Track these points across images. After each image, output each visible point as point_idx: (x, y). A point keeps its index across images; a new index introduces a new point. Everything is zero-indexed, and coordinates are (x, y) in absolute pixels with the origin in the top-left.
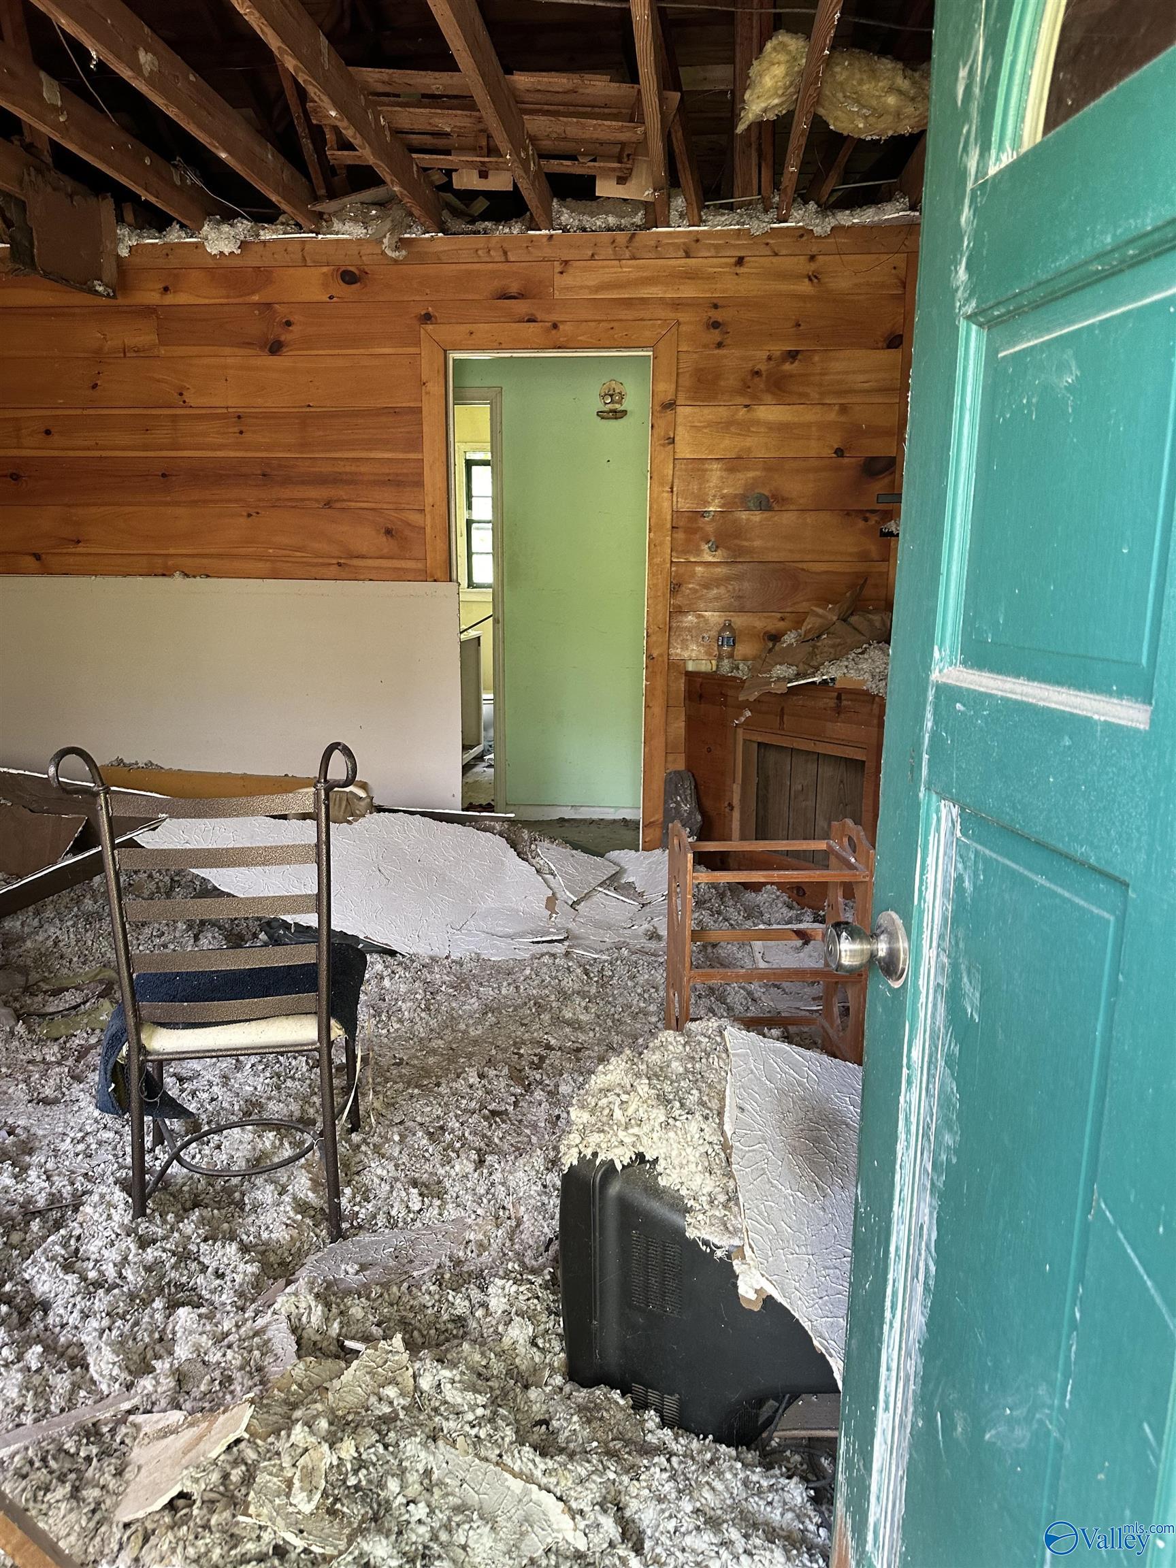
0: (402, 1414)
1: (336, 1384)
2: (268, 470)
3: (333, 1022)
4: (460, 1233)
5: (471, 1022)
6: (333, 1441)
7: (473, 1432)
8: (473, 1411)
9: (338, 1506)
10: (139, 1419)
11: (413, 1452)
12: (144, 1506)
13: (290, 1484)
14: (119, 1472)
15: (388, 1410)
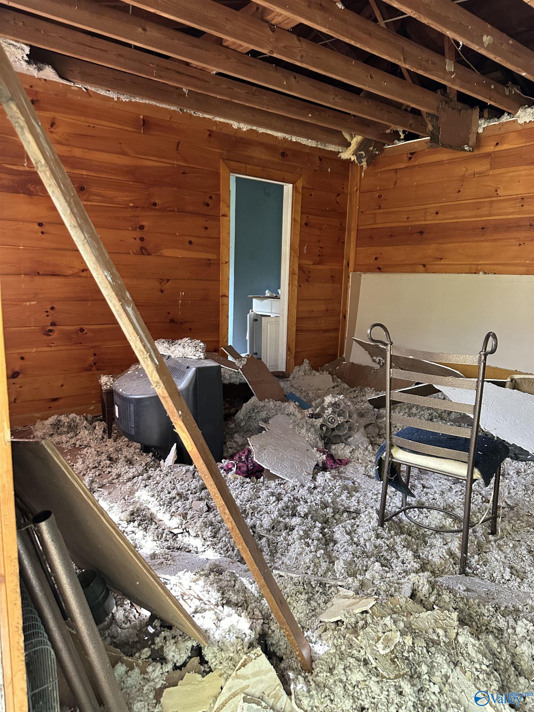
1: (417, 615)
2: (532, 223)
3: (476, 471)
6: (403, 634)
7: (477, 673)
8: (481, 664)
9: (396, 660)
10: (340, 588)
11: (440, 662)
12: (328, 618)
13: (379, 639)
14: (325, 602)
15: (436, 638)
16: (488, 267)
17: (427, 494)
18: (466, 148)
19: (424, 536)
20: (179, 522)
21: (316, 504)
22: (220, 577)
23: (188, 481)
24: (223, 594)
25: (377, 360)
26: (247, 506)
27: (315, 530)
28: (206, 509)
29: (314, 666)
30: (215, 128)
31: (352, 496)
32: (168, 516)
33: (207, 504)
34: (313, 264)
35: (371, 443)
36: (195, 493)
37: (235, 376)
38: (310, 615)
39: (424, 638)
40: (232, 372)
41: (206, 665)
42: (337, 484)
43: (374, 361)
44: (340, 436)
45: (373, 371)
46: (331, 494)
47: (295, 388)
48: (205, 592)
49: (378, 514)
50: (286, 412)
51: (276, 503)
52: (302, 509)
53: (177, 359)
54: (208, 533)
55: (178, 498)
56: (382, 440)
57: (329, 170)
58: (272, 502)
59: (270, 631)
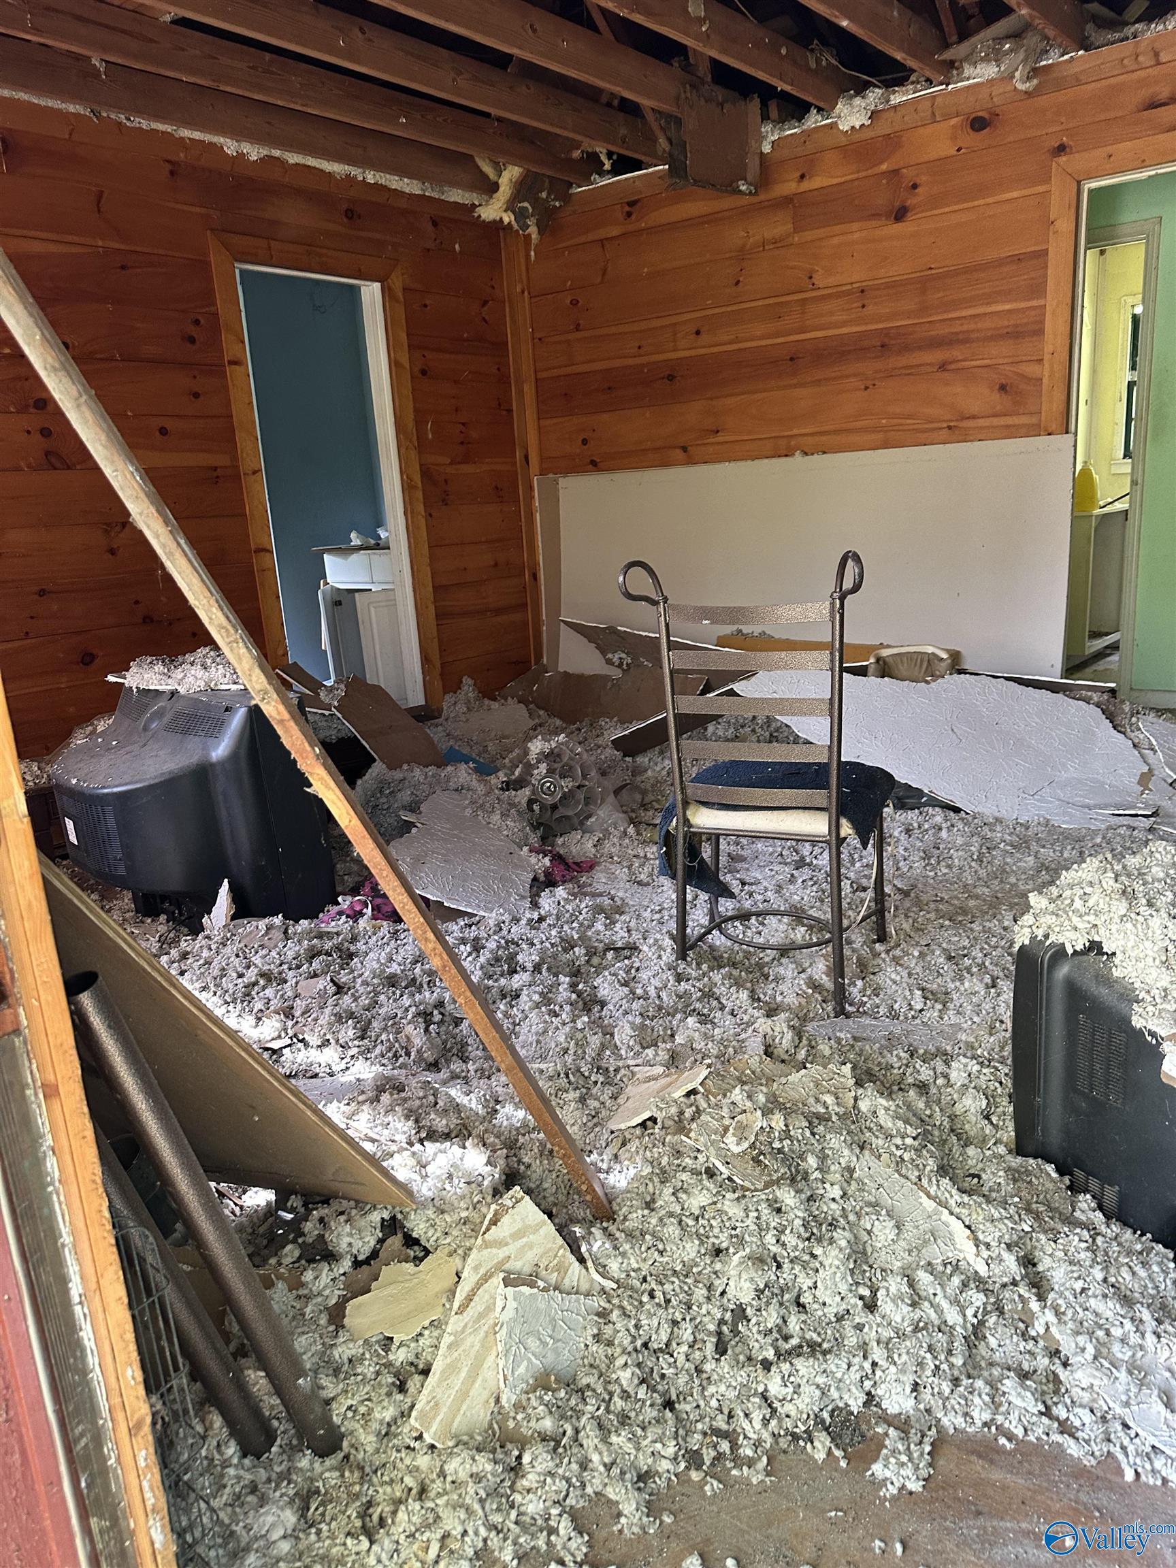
0: (834, 1118)
1: (783, 1080)
2: (886, 340)
3: (844, 821)
4: (954, 1033)
5: (1023, 877)
6: (766, 1112)
7: (899, 1153)
8: (903, 1138)
9: (762, 1157)
10: (636, 1069)
11: (837, 1146)
12: (626, 1121)
13: (726, 1130)
14: (614, 1097)
15: (823, 1111)
16: (810, 440)
17: (751, 895)
18: (743, 188)
19: (760, 966)
20: (278, 1025)
21: (552, 944)
22: (403, 1095)
23: (276, 946)
24: (417, 1121)
25: (616, 660)
26: (417, 971)
27: (561, 989)
28: (331, 989)
29: (615, 1207)
30: (182, 155)
31: (614, 923)
32: (250, 1020)
33: (332, 980)
34: (452, 463)
35: (631, 821)
36: (298, 967)
37: (324, 724)
38: (590, 1124)
39: (803, 1113)
40: (317, 717)
41: (416, 1248)
42: (583, 905)
43: (609, 662)
44: (568, 818)
45: (609, 684)
46: (575, 925)
47: (457, 739)
48: (380, 1128)
49: (672, 937)
50: (452, 785)
51: (474, 955)
52: (528, 957)
53: (196, 696)
54: (348, 1032)
55: (262, 982)
56: (651, 813)
57: (457, 246)
58: (465, 954)
59: (522, 1168)
